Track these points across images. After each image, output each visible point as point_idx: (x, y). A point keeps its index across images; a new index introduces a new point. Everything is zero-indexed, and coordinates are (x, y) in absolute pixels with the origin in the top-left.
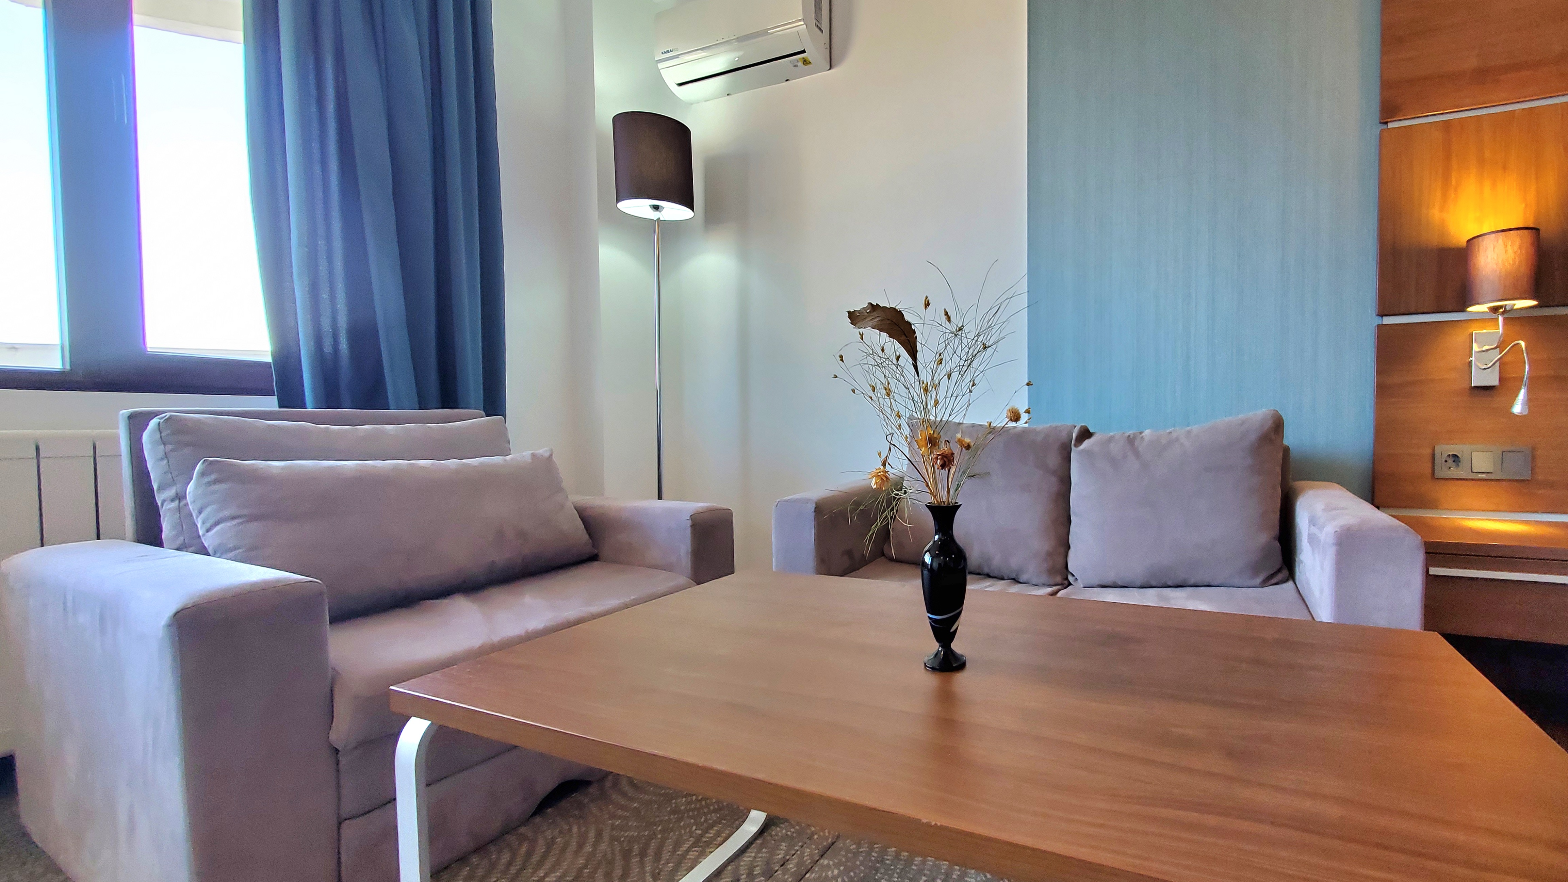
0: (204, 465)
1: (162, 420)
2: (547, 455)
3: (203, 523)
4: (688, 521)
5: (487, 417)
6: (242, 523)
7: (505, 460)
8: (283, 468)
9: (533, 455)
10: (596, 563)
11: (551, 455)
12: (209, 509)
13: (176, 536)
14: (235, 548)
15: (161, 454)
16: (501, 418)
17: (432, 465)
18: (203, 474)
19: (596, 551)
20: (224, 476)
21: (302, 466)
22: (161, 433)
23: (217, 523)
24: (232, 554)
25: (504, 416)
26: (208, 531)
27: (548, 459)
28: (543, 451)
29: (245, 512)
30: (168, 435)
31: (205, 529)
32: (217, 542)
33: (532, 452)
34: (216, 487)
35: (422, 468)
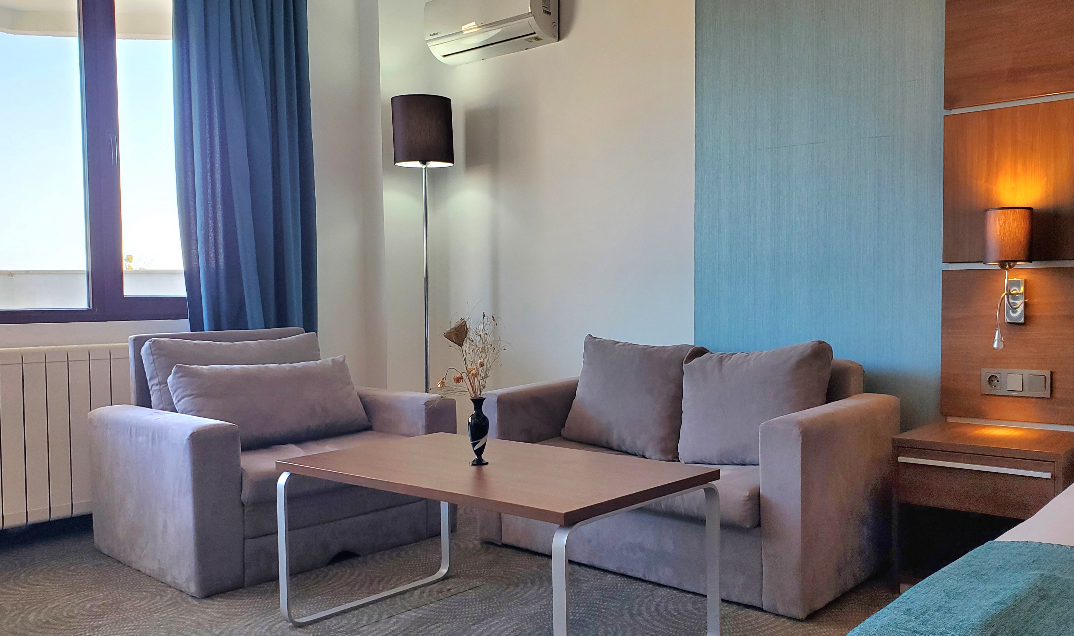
0: (176, 368)
1: (151, 343)
2: (341, 360)
3: (177, 397)
4: (423, 406)
5: (306, 332)
6: (194, 398)
7: (316, 364)
8: (209, 369)
9: (333, 360)
10: (370, 432)
11: (344, 360)
12: (179, 390)
13: (159, 404)
14: (191, 411)
15: (152, 361)
16: (314, 334)
17: (277, 367)
18: (176, 373)
19: (370, 424)
20: (186, 374)
21: (216, 369)
22: (151, 350)
23: (183, 398)
24: (191, 413)
25: (316, 332)
26: (179, 401)
27: (342, 363)
28: (339, 358)
29: (195, 392)
30: (154, 351)
31: (177, 401)
32: (183, 407)
33: (333, 358)
34: (181, 379)
35: (271, 369)
